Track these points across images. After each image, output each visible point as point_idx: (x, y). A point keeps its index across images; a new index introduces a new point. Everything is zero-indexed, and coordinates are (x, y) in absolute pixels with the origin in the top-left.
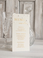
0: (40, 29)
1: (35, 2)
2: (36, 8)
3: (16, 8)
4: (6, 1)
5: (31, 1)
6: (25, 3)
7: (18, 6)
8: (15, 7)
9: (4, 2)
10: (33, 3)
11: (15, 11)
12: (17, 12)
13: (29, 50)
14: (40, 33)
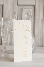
0: (41, 35)
1: (34, 6)
2: (36, 12)
3: (14, 13)
4: (3, 5)
5: (30, 6)
6: (24, 7)
7: (16, 11)
8: (13, 11)
9: (2, 6)
10: (33, 8)
11: (13, 16)
12: (16, 17)
13: (32, 60)
14: (41, 40)
